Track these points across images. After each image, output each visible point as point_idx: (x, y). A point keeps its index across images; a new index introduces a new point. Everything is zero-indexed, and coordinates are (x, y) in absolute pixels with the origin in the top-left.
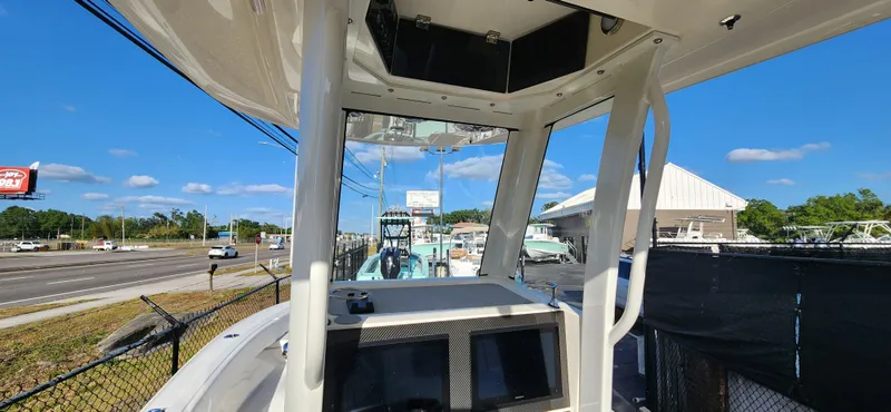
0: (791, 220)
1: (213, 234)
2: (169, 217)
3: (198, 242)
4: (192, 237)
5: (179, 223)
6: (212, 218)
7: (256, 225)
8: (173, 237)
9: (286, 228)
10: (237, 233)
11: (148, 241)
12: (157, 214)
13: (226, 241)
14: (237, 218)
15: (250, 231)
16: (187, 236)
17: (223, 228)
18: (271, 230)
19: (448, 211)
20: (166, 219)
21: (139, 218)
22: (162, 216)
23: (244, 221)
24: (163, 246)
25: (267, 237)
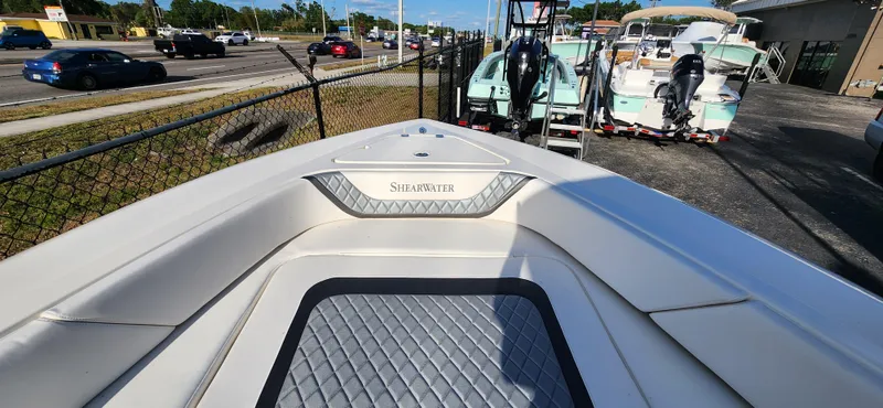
2: (295, 8)
5: (304, 15)
11: (281, 33)
12: (284, 6)
21: (271, 9)
22: (288, 8)
23: (360, 14)
24: (292, 39)
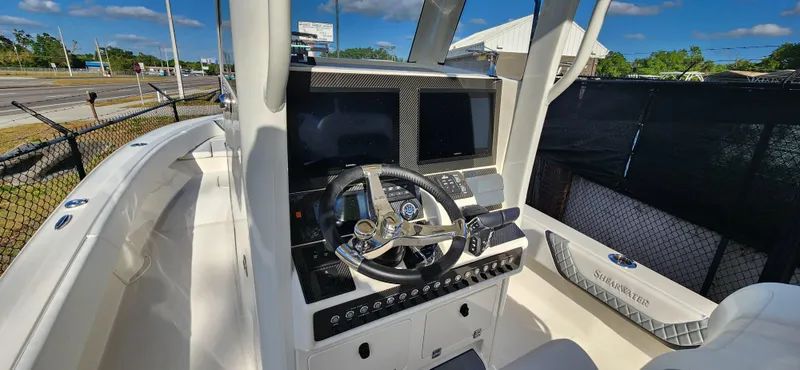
0: (635, 70)
1: (78, 63)
3: (63, 72)
4: (53, 65)
6: (71, 46)
7: (129, 55)
8: (27, 65)
9: (167, 60)
10: (108, 63)
13: (99, 71)
14: (102, 46)
15: (126, 62)
16: (46, 65)
17: (90, 56)
18: (150, 61)
19: (343, 48)
20: (10, 42)
25: (147, 70)
